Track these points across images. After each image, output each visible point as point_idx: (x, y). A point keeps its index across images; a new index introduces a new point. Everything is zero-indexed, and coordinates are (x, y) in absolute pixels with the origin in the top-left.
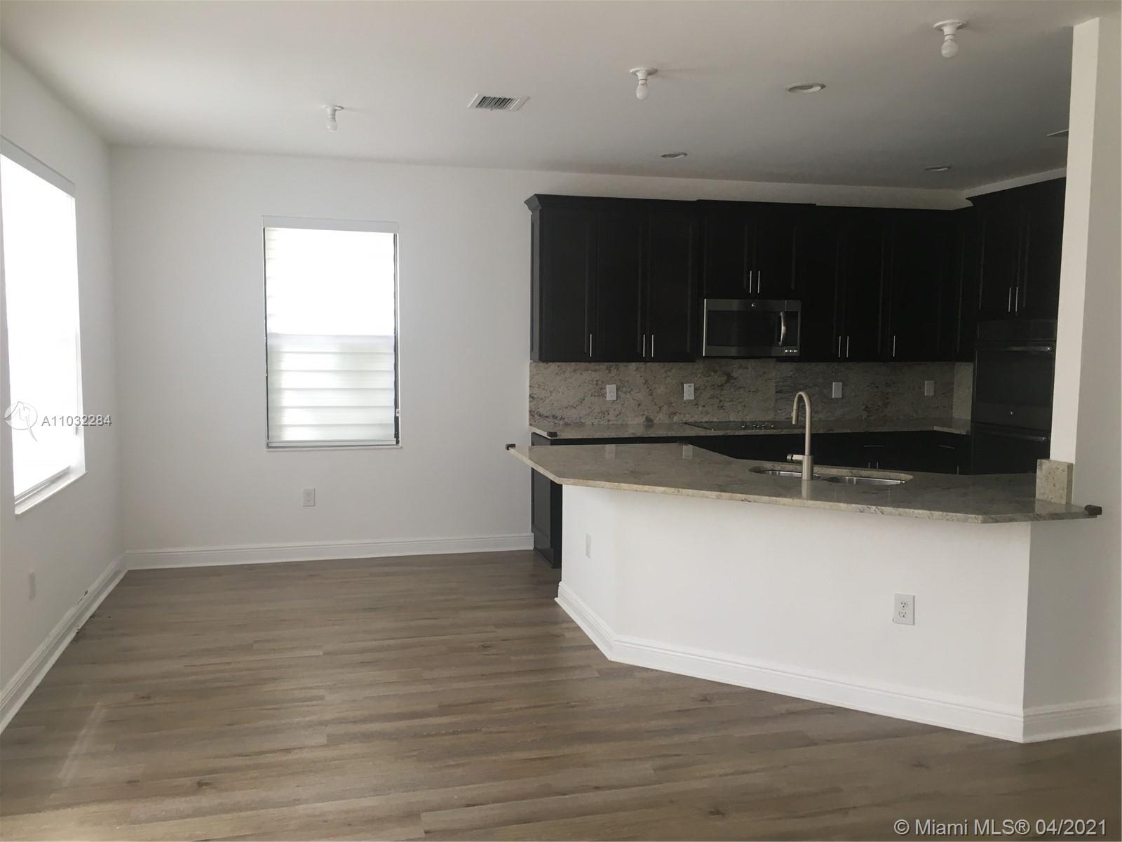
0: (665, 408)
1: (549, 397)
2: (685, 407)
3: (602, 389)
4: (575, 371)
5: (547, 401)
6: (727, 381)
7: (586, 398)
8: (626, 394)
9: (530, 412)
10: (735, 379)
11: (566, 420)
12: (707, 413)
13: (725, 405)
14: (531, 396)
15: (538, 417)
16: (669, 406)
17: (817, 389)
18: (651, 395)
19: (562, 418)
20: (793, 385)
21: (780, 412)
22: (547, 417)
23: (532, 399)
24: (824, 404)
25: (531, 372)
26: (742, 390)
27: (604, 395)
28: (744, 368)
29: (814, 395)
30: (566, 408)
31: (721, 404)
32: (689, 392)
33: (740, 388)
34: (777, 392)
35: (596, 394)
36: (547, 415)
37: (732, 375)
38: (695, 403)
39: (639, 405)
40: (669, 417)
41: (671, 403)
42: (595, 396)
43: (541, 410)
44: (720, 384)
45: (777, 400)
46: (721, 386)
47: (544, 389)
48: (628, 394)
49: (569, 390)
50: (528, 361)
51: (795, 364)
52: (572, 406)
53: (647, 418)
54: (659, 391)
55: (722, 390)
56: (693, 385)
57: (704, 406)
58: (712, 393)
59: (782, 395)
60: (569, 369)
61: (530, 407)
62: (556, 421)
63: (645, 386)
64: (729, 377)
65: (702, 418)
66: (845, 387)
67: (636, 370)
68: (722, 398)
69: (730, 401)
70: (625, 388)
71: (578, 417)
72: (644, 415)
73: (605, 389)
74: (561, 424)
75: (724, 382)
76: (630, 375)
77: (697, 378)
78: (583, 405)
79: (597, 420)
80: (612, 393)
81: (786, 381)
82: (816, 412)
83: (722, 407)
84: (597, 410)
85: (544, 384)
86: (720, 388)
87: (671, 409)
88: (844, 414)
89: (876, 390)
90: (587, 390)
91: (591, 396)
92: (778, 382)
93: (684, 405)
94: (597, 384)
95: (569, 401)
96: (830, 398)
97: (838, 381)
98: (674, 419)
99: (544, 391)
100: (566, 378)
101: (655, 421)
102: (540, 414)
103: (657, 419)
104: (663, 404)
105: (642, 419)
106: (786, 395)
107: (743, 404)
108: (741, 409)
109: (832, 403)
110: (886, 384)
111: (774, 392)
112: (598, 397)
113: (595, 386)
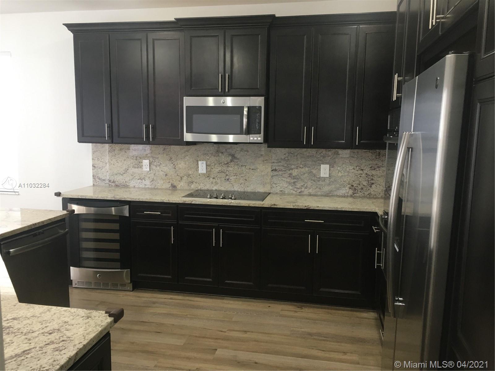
0: (185, 178)
1: (104, 167)
2: (199, 178)
3: (140, 162)
4: (121, 150)
5: (103, 170)
6: (231, 161)
7: (130, 169)
8: (156, 167)
9: (93, 176)
10: (238, 159)
11: (117, 183)
12: (216, 183)
13: (231, 178)
14: (94, 166)
15: (97, 180)
16: (188, 177)
17: (307, 169)
18: (175, 169)
20: (286, 165)
21: (274, 186)
22: (104, 180)
23: (94, 168)
24: (313, 182)
25: (92, 149)
26: (243, 168)
27: (141, 167)
28: (245, 151)
29: (304, 174)
30: (116, 174)
31: (227, 177)
32: (202, 167)
33: (242, 166)
34: (272, 170)
35: (136, 166)
36: (104, 179)
37: (236, 156)
38: (208, 175)
39: (166, 175)
40: (188, 185)
41: (189, 175)
42: (135, 167)
43: (100, 176)
44: (226, 163)
45: (272, 176)
46: (227, 164)
47: (101, 161)
48: (158, 167)
51: (287, 149)
52: (120, 174)
53: (172, 184)
54: (180, 166)
55: (228, 167)
56: (205, 162)
57: (214, 178)
58: (220, 169)
59: (276, 173)
60: (117, 148)
61: (93, 173)
63: (170, 162)
64: (233, 156)
65: (213, 187)
66: (332, 169)
67: (163, 150)
68: (228, 173)
69: (234, 176)
70: (155, 163)
71: (124, 182)
72: (170, 182)
73: (142, 162)
74: (113, 185)
75: (229, 161)
76: (159, 154)
77: (208, 158)
78: (128, 173)
79: (137, 184)
80: (146, 166)
81: (280, 162)
82: (306, 188)
83: (228, 179)
84: (137, 177)
85: (101, 158)
86: (226, 165)
87: (190, 179)
88: (331, 191)
89: (361, 172)
90: (130, 163)
91: (133, 167)
92: (274, 162)
93: (199, 177)
94: (136, 160)
95: (118, 170)
96: (318, 177)
97: (326, 163)
98: (192, 187)
99: (101, 163)
100: (115, 154)
101: (178, 187)
102: (99, 178)
103: (179, 186)
104: (183, 175)
105: (168, 186)
106: (280, 173)
107: (244, 178)
108: (243, 182)
109: (319, 181)
110: (371, 168)
111: (270, 169)
112: (138, 168)
113: (135, 161)
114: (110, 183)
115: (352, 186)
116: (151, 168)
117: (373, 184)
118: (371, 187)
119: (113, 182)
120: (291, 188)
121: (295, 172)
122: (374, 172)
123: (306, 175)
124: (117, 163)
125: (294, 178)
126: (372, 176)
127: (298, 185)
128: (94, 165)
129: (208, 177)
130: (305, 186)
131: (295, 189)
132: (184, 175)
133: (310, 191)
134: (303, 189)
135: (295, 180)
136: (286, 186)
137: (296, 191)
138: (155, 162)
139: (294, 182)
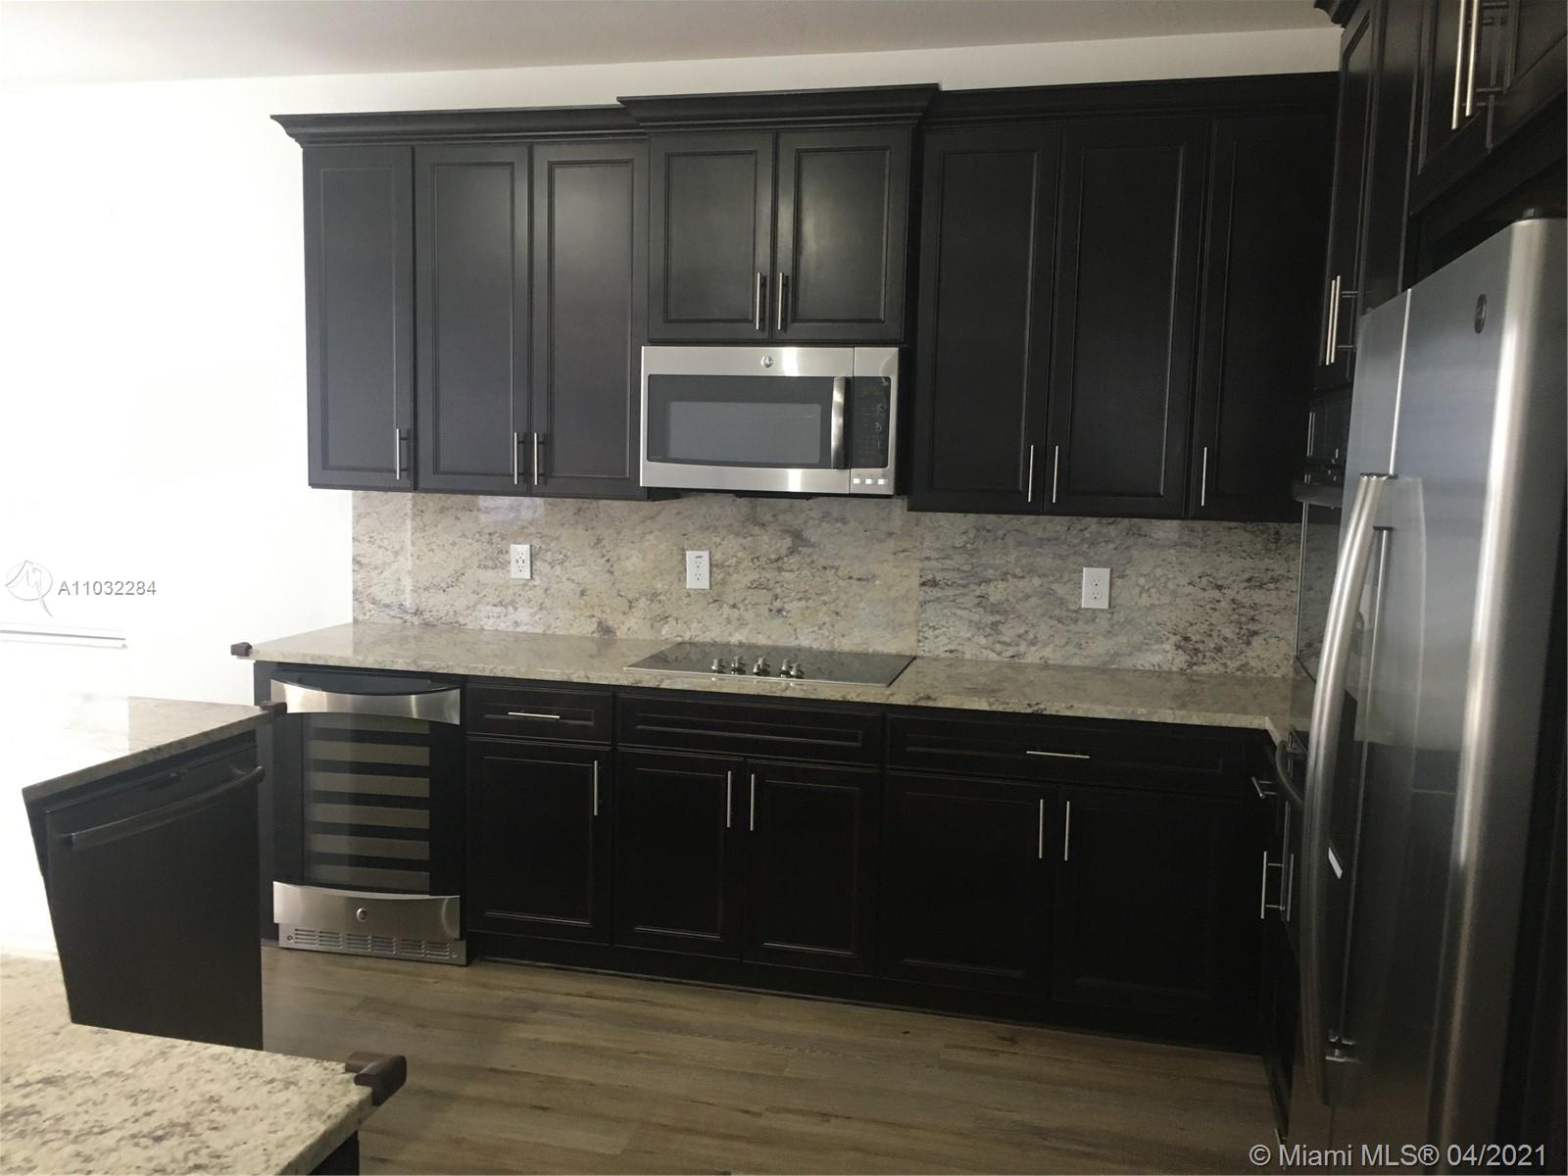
0: (643, 603)
1: (390, 565)
2: (688, 604)
3: (501, 552)
4: (443, 510)
5: (387, 574)
6: (792, 551)
7: (469, 572)
8: (552, 567)
9: (354, 593)
10: (813, 546)
11: (427, 615)
12: (742, 623)
13: (788, 607)
14: (356, 561)
15: (368, 605)
16: (652, 601)
17: (1037, 582)
18: (612, 573)
19: (418, 613)
20: (967, 568)
21: (930, 634)
22: (387, 606)
23: (357, 567)
24: (1054, 622)
25: (355, 508)
26: (830, 573)
27: (504, 566)
28: (837, 520)
29: (1028, 597)
30: (426, 589)
31: (778, 604)
32: (697, 571)
33: (825, 568)
34: (923, 584)
35: (490, 563)
36: (388, 602)
37: (805, 534)
38: (715, 596)
39: (583, 593)
40: (652, 626)
41: (655, 595)
42: (486, 567)
43: (375, 590)
44: (773, 557)
45: (923, 604)
46: (777, 560)
47: (380, 547)
48: (558, 567)
51: (972, 517)
52: (437, 587)
53: (600, 623)
54: (629, 565)
55: (780, 569)
56: (705, 555)
57: (734, 606)
58: (755, 576)
59: (936, 593)
60: (431, 504)
61: (355, 582)
63: (597, 552)
64: (797, 536)
65: (731, 635)
66: (1119, 582)
67: (575, 514)
68: (779, 590)
69: (800, 599)
70: (549, 553)
71: (452, 613)
72: (593, 616)
73: (507, 552)
74: (416, 623)
75: (784, 551)
76: (563, 525)
77: (718, 540)
78: (462, 586)
79: (491, 621)
80: (520, 562)
81: (948, 557)
82: (1033, 643)
83: (779, 611)
84: (490, 599)
85: (381, 536)
86: (775, 565)
87: (657, 608)
88: (1117, 654)
89: (1216, 594)
90: (469, 553)
91: (479, 567)
92: (928, 559)
93: (686, 600)
94: (490, 542)
95: (433, 577)
96: (1073, 607)
97: (1100, 564)
98: (664, 632)
99: (381, 551)
100: (425, 526)
101: (618, 634)
102: (373, 599)
103: (624, 628)
104: (637, 595)
105: (589, 627)
106: (950, 592)
107: (833, 607)
108: (827, 619)
109: (1076, 621)
110: (1249, 580)
111: (915, 582)
112: (494, 569)
113: (486, 546)
114: (407, 617)
115: (1187, 639)
116: (536, 570)
117: (1255, 633)
118: (1248, 643)
119: (415, 614)
120: (983, 641)
121: (996, 592)
122: (1258, 596)
123: (1034, 601)
124: (431, 554)
125: (995, 609)
126: (1255, 606)
127: (1008, 634)
128: (359, 559)
129: (715, 601)
130: (1031, 636)
131: (998, 647)
132: (639, 593)
133: (1047, 652)
134: (1022, 648)
135: (998, 618)
136: (969, 635)
137: (999, 654)
138: (550, 550)
139: (995, 624)
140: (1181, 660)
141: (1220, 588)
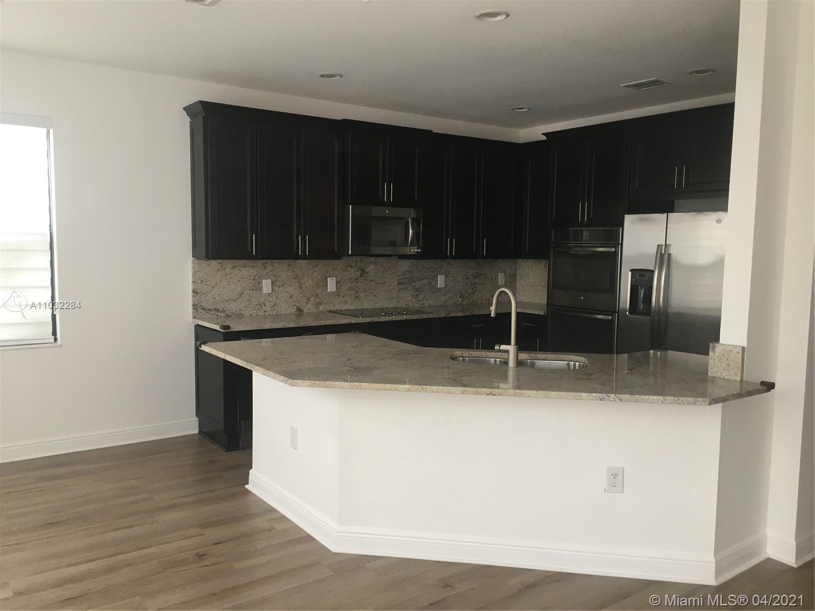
0: (313, 299)
3: (259, 283)
4: (235, 268)
5: (209, 296)
6: (361, 275)
7: (245, 293)
8: (280, 287)
9: (194, 305)
10: (367, 273)
11: (227, 312)
12: (346, 302)
13: (360, 295)
14: (194, 292)
15: (200, 310)
16: (316, 297)
17: (427, 280)
18: (301, 288)
19: (223, 311)
20: (410, 277)
21: (400, 300)
22: (209, 310)
23: (195, 294)
24: (431, 293)
26: (373, 282)
27: (260, 289)
28: (375, 264)
29: (425, 285)
30: (227, 301)
31: (357, 294)
32: (331, 285)
33: (371, 280)
34: (399, 284)
35: (254, 288)
36: (209, 308)
37: (366, 270)
38: (337, 294)
39: (291, 297)
40: (316, 307)
41: (317, 295)
42: (253, 290)
45: (398, 290)
47: (206, 285)
49: (230, 284)
50: (190, 259)
52: (232, 300)
53: (297, 308)
54: (308, 285)
55: (357, 282)
56: (334, 278)
57: (343, 297)
58: (350, 285)
59: (401, 286)
61: (194, 301)
62: (218, 314)
63: (296, 281)
64: (363, 272)
65: (342, 307)
66: (447, 279)
67: (288, 266)
68: (357, 290)
69: (364, 292)
70: (278, 282)
71: (238, 309)
72: (295, 305)
73: (261, 283)
74: (223, 316)
75: (359, 276)
76: (283, 271)
77: (338, 273)
78: (242, 298)
79: (255, 312)
80: (268, 286)
81: (405, 275)
82: (427, 300)
83: (358, 297)
84: (254, 303)
85: (206, 280)
86: (355, 281)
87: (318, 300)
88: (446, 301)
89: (467, 280)
90: (245, 285)
91: (250, 290)
92: (400, 275)
93: (328, 296)
94: (254, 279)
95: (230, 296)
96: (436, 288)
97: (442, 274)
98: (320, 308)
99: (206, 287)
100: (226, 274)
101: (304, 311)
102: (203, 307)
103: (306, 309)
104: (310, 296)
105: (294, 310)
106: (406, 286)
107: (374, 294)
108: (372, 298)
109: (437, 292)
110: (474, 276)
111: (397, 283)
112: (256, 290)
113: (252, 281)
115: (461, 294)
120: (414, 300)
121: (418, 284)
123: (427, 287)
124: (229, 286)
125: (417, 290)
127: (421, 298)
128: (195, 290)
130: (426, 297)
131: (418, 302)
132: (312, 295)
133: (430, 302)
134: (424, 302)
135: (418, 293)
136: (410, 299)
137: (418, 304)
139: (417, 295)
140: (460, 300)
141: (468, 279)
